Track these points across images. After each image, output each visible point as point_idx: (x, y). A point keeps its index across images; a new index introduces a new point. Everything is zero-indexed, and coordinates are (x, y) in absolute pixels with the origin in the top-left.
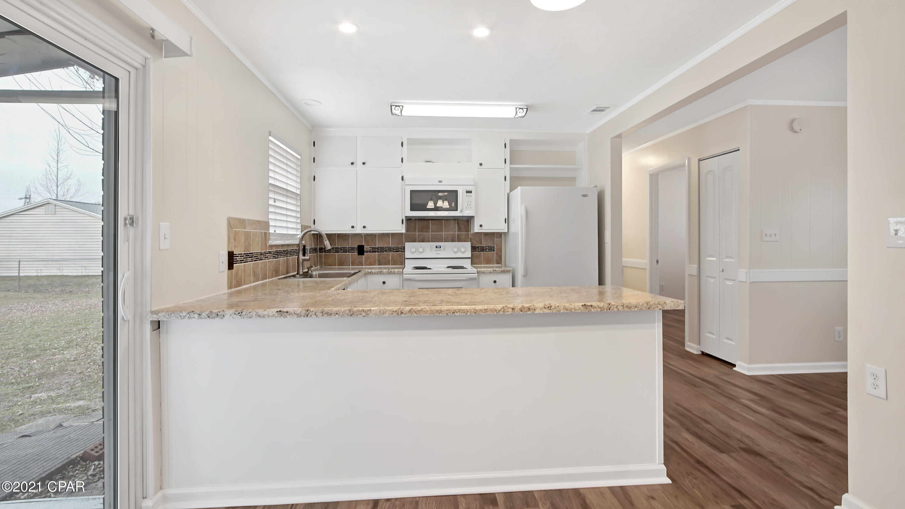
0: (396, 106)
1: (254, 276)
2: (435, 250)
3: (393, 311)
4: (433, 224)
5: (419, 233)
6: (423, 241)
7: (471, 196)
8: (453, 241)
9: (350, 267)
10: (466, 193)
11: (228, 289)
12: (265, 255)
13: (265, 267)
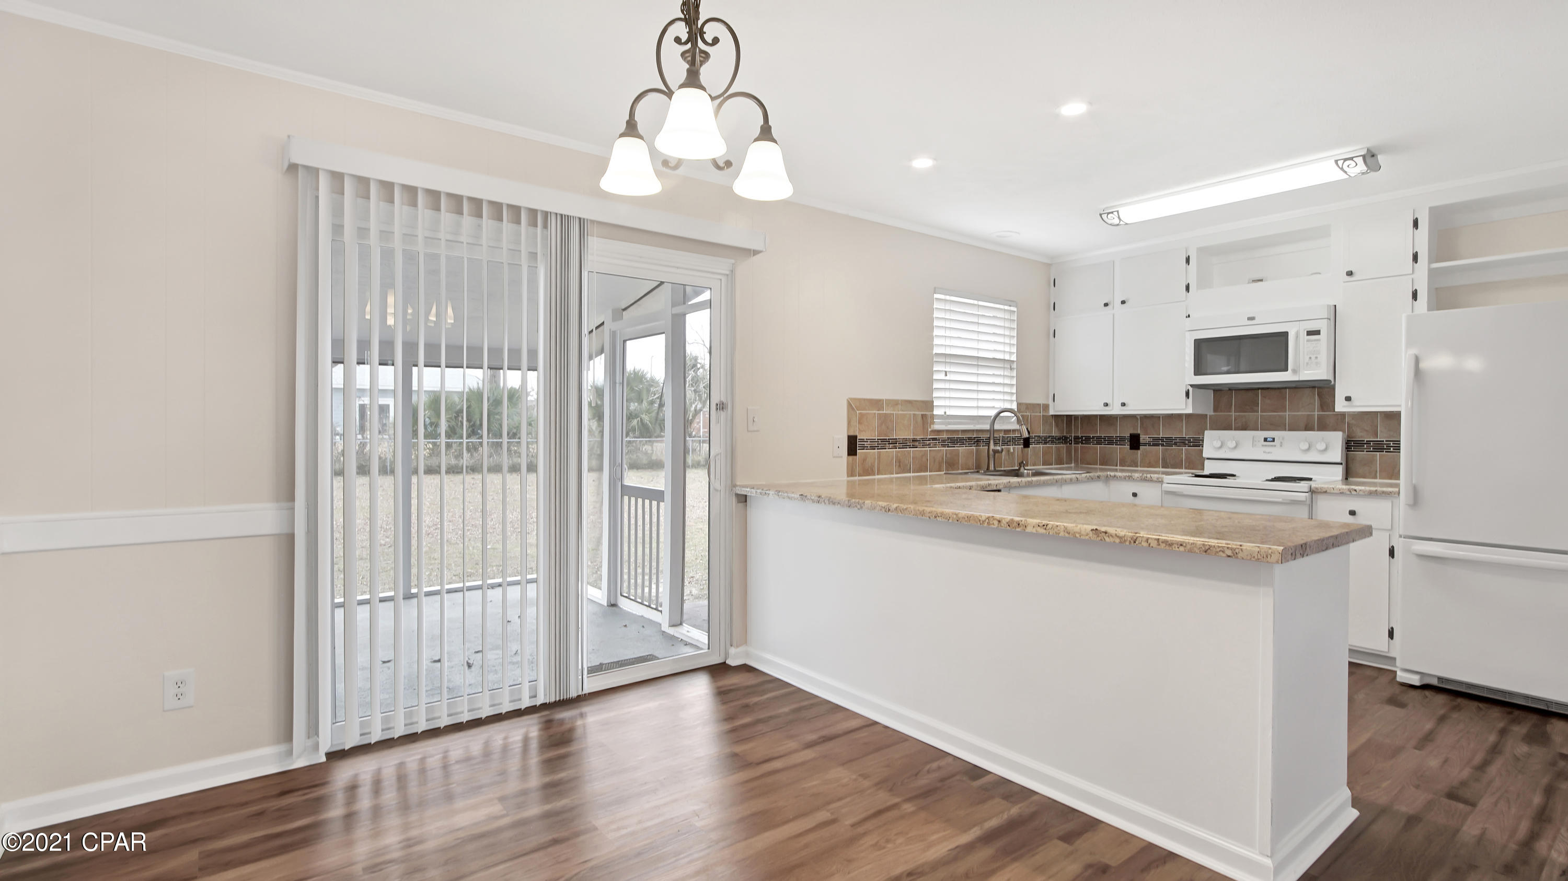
0: (1108, 213)
1: (900, 466)
2: (1263, 446)
3: (882, 507)
4: (1265, 397)
5: (1237, 414)
6: (1244, 428)
7: (1319, 340)
8: (1308, 428)
9: (1118, 467)
10: (1307, 335)
11: (848, 476)
12: (923, 442)
13: (922, 456)
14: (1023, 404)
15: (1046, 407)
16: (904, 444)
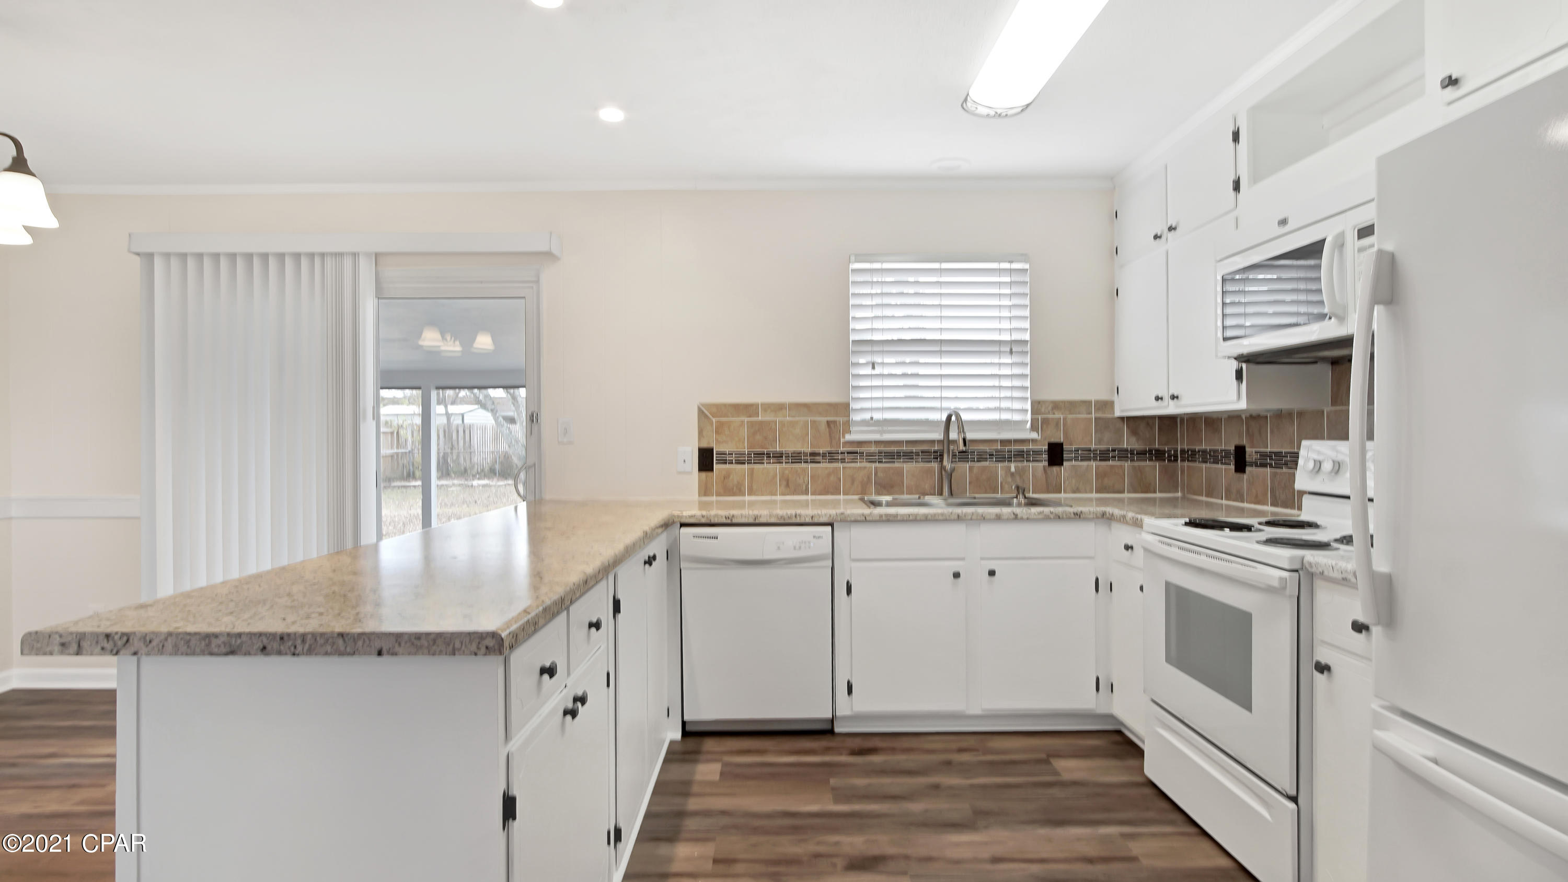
1: (788, 486)
10: (1359, 237)
11: (701, 496)
12: (831, 456)
13: (829, 475)
14: (1044, 402)
15: (1107, 405)
16: (796, 458)
